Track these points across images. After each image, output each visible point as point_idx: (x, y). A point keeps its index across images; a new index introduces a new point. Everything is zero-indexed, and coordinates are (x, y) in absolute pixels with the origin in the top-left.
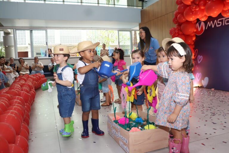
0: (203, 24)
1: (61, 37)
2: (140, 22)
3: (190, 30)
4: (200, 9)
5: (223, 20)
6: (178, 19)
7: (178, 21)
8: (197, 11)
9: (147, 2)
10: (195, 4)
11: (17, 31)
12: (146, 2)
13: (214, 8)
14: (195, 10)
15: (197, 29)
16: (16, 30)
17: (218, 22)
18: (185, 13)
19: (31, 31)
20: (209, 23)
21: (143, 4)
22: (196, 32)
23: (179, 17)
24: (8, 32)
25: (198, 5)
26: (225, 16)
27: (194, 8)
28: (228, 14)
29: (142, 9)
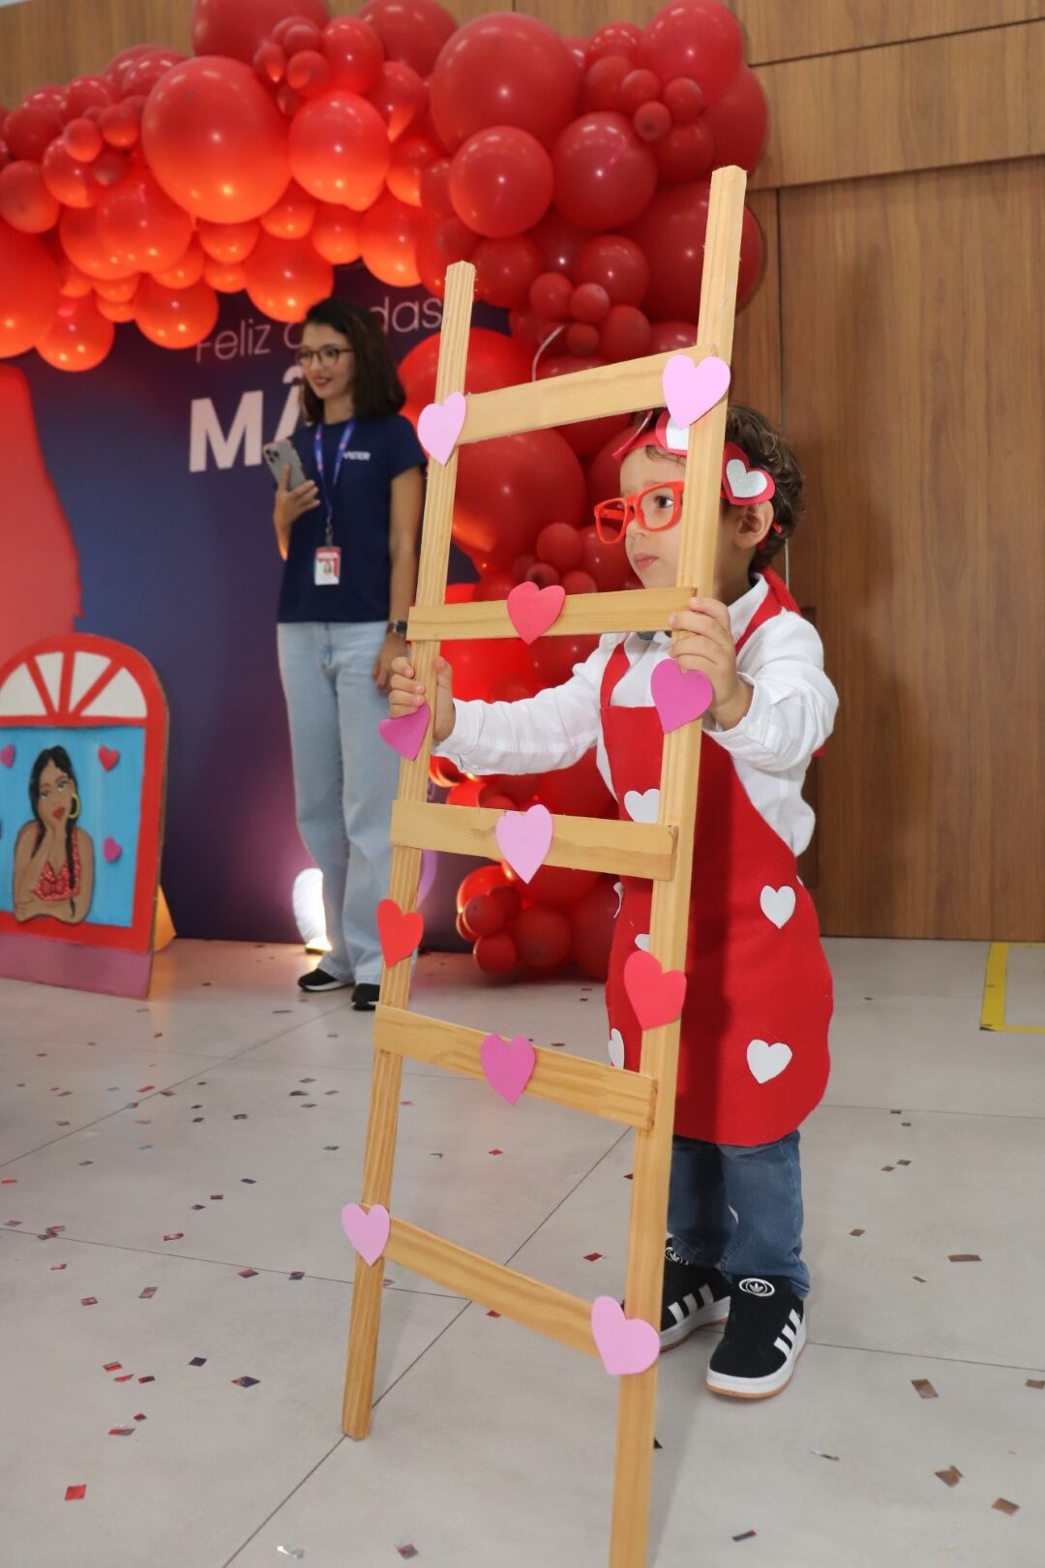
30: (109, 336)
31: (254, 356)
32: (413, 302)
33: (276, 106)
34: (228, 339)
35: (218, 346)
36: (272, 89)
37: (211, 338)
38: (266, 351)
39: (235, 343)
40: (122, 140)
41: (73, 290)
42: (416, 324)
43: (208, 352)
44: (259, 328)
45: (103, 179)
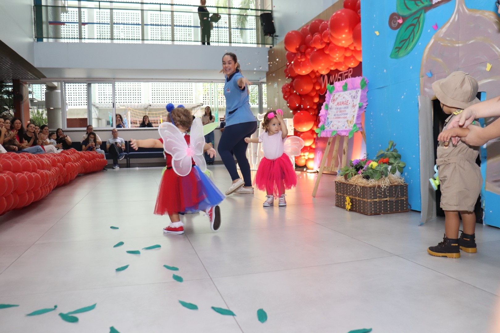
0: (326, 77)
1: (153, 92)
2: (267, 69)
4: (306, 59)
5: (342, 74)
6: (288, 71)
8: (303, 61)
9: (277, 36)
10: (301, 53)
11: (67, 84)
12: (277, 37)
13: (321, 58)
14: (301, 61)
15: (321, 86)
16: (65, 83)
17: (339, 78)
18: (292, 63)
19: (89, 85)
20: (331, 77)
21: (273, 40)
22: (319, 89)
24: (54, 86)
25: (303, 54)
26: (341, 69)
27: (299, 57)
28: (343, 67)
29: (271, 49)
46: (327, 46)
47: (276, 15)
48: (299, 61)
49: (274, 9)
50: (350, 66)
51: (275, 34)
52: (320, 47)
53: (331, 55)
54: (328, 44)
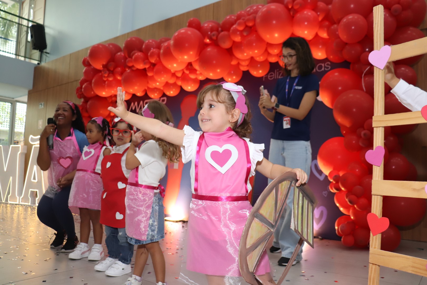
2: (31, 87)
3: (101, 112)
4: (115, 79)
6: (83, 90)
7: (83, 94)
8: (111, 81)
9: (48, 53)
10: (109, 70)
12: (47, 55)
14: (108, 80)
18: (93, 81)
20: (132, 104)
21: (41, 57)
23: (85, 87)
25: (112, 73)
26: (152, 96)
27: (106, 75)
28: (156, 94)
29: (38, 65)
30: (241, 74)
31: (279, 79)
32: (322, 63)
33: (290, 14)
34: (272, 74)
35: (269, 76)
36: (289, 10)
37: (267, 74)
38: (282, 77)
39: (274, 75)
40: (250, 24)
41: (234, 63)
42: (323, 69)
43: (266, 78)
44: (280, 71)
45: (245, 34)
46: (152, 67)
47: (48, 31)
48: (105, 79)
49: (46, 24)
50: (168, 93)
51: (45, 51)
52: (141, 66)
53: (156, 77)
54: (153, 65)
